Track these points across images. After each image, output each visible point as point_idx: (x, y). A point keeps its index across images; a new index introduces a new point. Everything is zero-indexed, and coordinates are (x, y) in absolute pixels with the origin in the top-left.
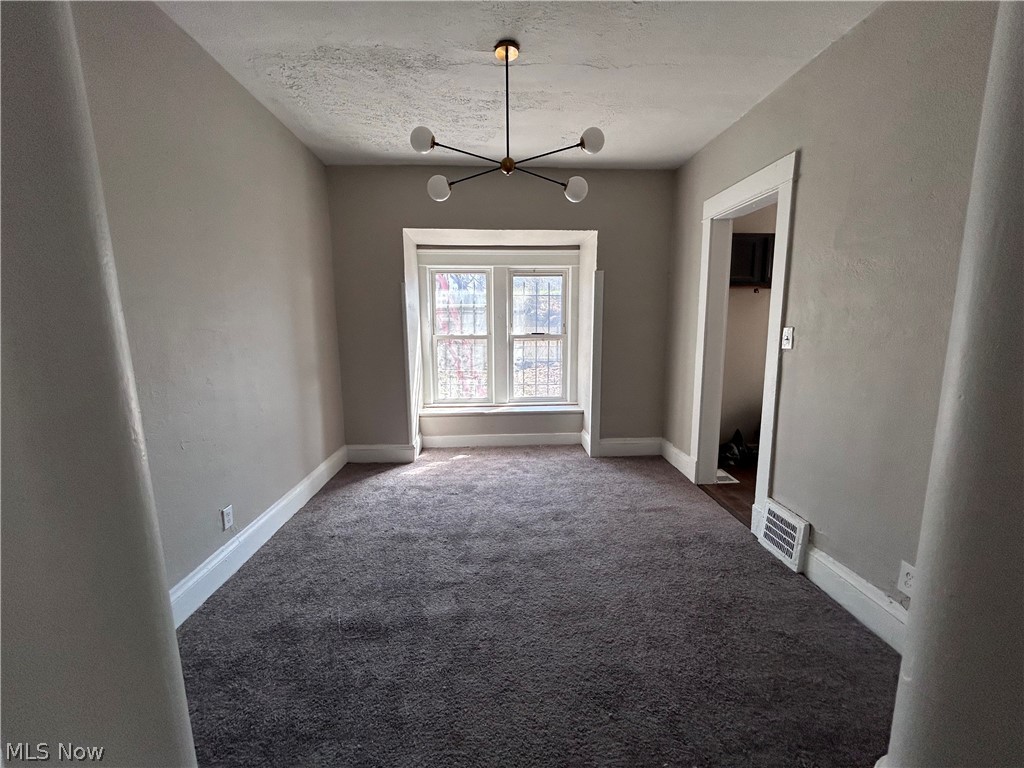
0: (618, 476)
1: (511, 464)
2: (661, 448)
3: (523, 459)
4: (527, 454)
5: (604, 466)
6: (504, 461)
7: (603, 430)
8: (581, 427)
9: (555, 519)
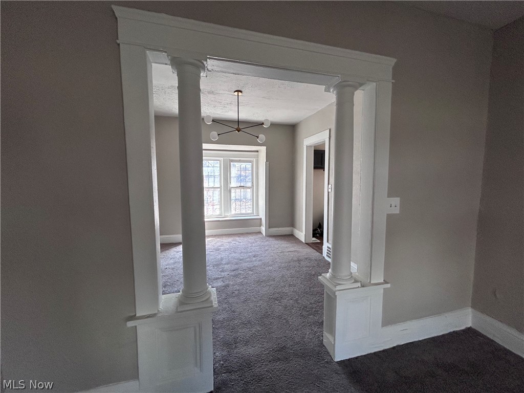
0: (276, 242)
1: (233, 240)
2: (292, 231)
3: (237, 238)
4: (239, 237)
5: (271, 239)
6: (230, 239)
7: (270, 225)
8: (261, 225)
9: (254, 257)
